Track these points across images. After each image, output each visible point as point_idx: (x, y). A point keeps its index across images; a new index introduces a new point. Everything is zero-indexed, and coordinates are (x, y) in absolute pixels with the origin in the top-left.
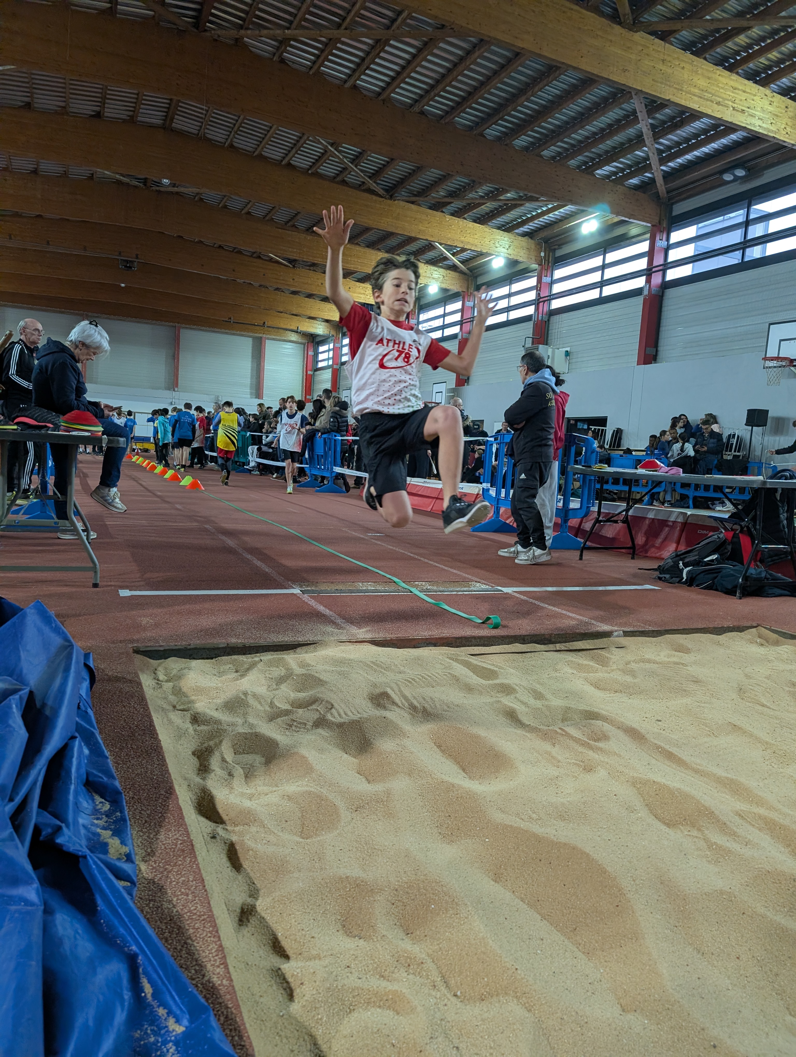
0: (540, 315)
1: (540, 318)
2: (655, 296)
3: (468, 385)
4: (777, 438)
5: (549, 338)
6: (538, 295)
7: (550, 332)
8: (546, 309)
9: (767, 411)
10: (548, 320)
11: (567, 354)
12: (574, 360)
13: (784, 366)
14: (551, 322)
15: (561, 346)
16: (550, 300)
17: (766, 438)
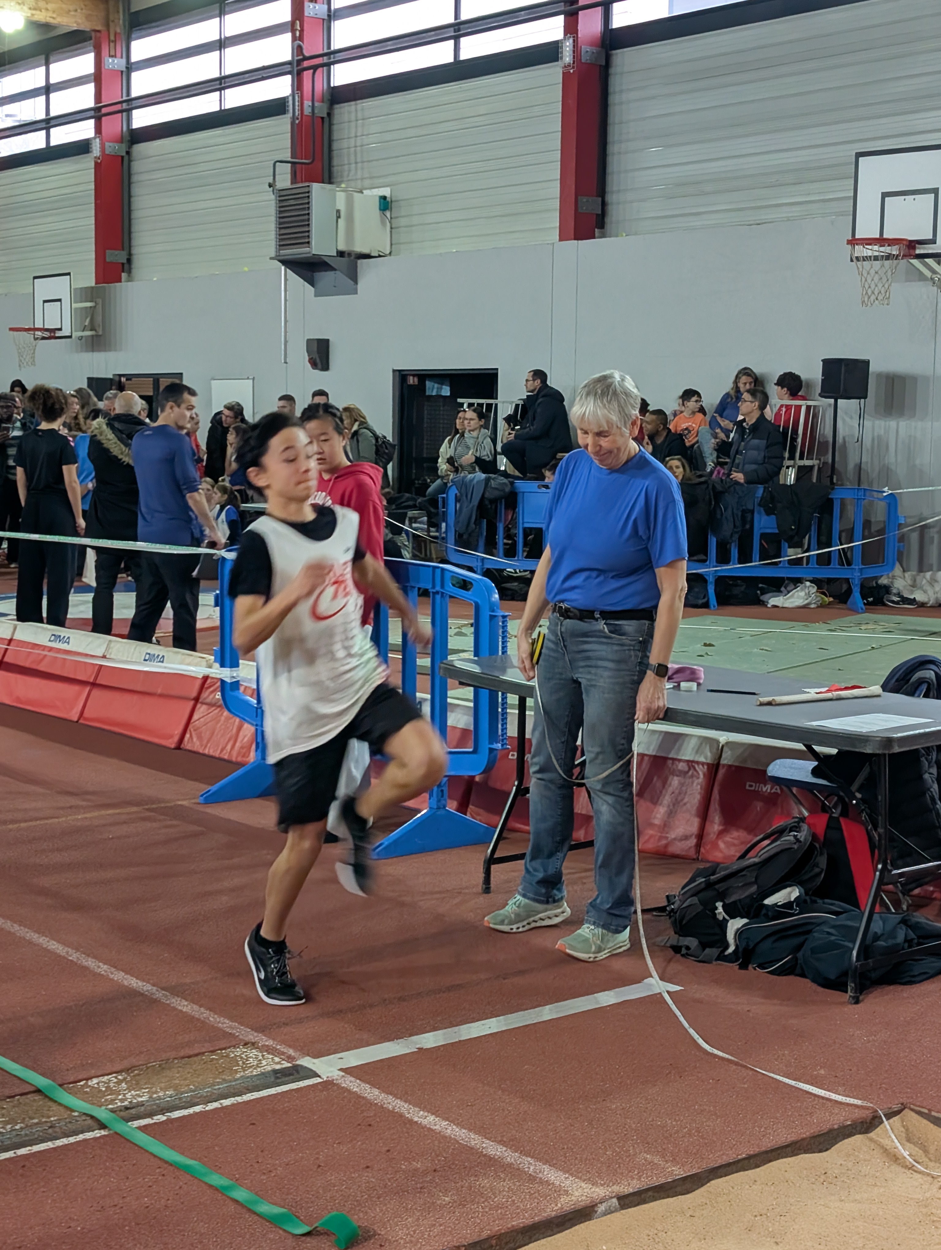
0: (307, 103)
1: (307, 111)
2: (590, 66)
3: (130, 279)
4: (893, 424)
5: (335, 162)
6: (298, 50)
7: (335, 146)
8: (320, 86)
9: (867, 363)
10: (329, 115)
11: (385, 204)
12: (403, 222)
13: (897, 257)
14: (336, 119)
15: (367, 183)
16: (328, 65)
17: (868, 423)
